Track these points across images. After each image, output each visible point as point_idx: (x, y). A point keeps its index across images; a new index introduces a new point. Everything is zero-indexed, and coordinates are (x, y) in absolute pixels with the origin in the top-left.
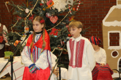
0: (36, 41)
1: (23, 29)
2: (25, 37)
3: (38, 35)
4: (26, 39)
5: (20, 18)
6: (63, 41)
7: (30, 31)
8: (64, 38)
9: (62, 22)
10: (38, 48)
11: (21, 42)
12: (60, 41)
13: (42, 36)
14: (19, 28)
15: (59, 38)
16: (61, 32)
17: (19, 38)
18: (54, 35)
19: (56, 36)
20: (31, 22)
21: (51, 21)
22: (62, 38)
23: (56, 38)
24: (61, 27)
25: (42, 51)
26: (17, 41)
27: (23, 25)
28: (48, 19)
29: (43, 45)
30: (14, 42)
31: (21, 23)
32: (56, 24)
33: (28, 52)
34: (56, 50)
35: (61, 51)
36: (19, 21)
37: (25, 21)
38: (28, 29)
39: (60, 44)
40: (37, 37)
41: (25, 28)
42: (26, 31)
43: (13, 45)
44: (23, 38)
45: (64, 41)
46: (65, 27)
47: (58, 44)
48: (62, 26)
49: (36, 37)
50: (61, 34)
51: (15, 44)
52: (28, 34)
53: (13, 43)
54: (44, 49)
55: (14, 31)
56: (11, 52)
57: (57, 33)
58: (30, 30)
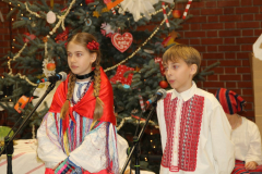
0: (76, 99)
1: (40, 66)
2: (45, 89)
3: (82, 82)
4: (48, 92)
5: (31, 37)
6: (146, 98)
7: (57, 72)
8: (148, 91)
9: (143, 48)
10: (81, 117)
11: (35, 101)
12: (138, 100)
13: (92, 87)
14: (29, 64)
15: (134, 92)
16: (142, 74)
17: (28, 91)
18: (123, 82)
19: (126, 86)
20: (60, 48)
21: (116, 44)
22: (143, 90)
23: (127, 92)
24: (140, 61)
25: (93, 125)
26: (24, 99)
27: (40, 55)
28: (107, 40)
29: (96, 111)
30: (15, 100)
31: (33, 50)
32: (127, 53)
33: (54, 129)
34: (127, 124)
35: (140, 126)
36: (29, 45)
37: (46, 45)
38: (53, 66)
39: (139, 107)
40: (80, 88)
41: (45, 63)
42: (48, 72)
43: (13, 109)
44: (40, 91)
45: (151, 101)
46: (151, 62)
47: (133, 107)
48: (144, 58)
49: (77, 87)
50: (142, 79)
51: (17, 108)
52: (53, 80)
53: (11, 105)
54: (99, 121)
55: (15, 72)
56: (8, 129)
57: (130, 78)
58: (58, 69)
